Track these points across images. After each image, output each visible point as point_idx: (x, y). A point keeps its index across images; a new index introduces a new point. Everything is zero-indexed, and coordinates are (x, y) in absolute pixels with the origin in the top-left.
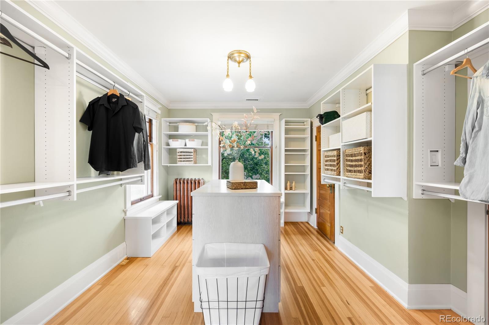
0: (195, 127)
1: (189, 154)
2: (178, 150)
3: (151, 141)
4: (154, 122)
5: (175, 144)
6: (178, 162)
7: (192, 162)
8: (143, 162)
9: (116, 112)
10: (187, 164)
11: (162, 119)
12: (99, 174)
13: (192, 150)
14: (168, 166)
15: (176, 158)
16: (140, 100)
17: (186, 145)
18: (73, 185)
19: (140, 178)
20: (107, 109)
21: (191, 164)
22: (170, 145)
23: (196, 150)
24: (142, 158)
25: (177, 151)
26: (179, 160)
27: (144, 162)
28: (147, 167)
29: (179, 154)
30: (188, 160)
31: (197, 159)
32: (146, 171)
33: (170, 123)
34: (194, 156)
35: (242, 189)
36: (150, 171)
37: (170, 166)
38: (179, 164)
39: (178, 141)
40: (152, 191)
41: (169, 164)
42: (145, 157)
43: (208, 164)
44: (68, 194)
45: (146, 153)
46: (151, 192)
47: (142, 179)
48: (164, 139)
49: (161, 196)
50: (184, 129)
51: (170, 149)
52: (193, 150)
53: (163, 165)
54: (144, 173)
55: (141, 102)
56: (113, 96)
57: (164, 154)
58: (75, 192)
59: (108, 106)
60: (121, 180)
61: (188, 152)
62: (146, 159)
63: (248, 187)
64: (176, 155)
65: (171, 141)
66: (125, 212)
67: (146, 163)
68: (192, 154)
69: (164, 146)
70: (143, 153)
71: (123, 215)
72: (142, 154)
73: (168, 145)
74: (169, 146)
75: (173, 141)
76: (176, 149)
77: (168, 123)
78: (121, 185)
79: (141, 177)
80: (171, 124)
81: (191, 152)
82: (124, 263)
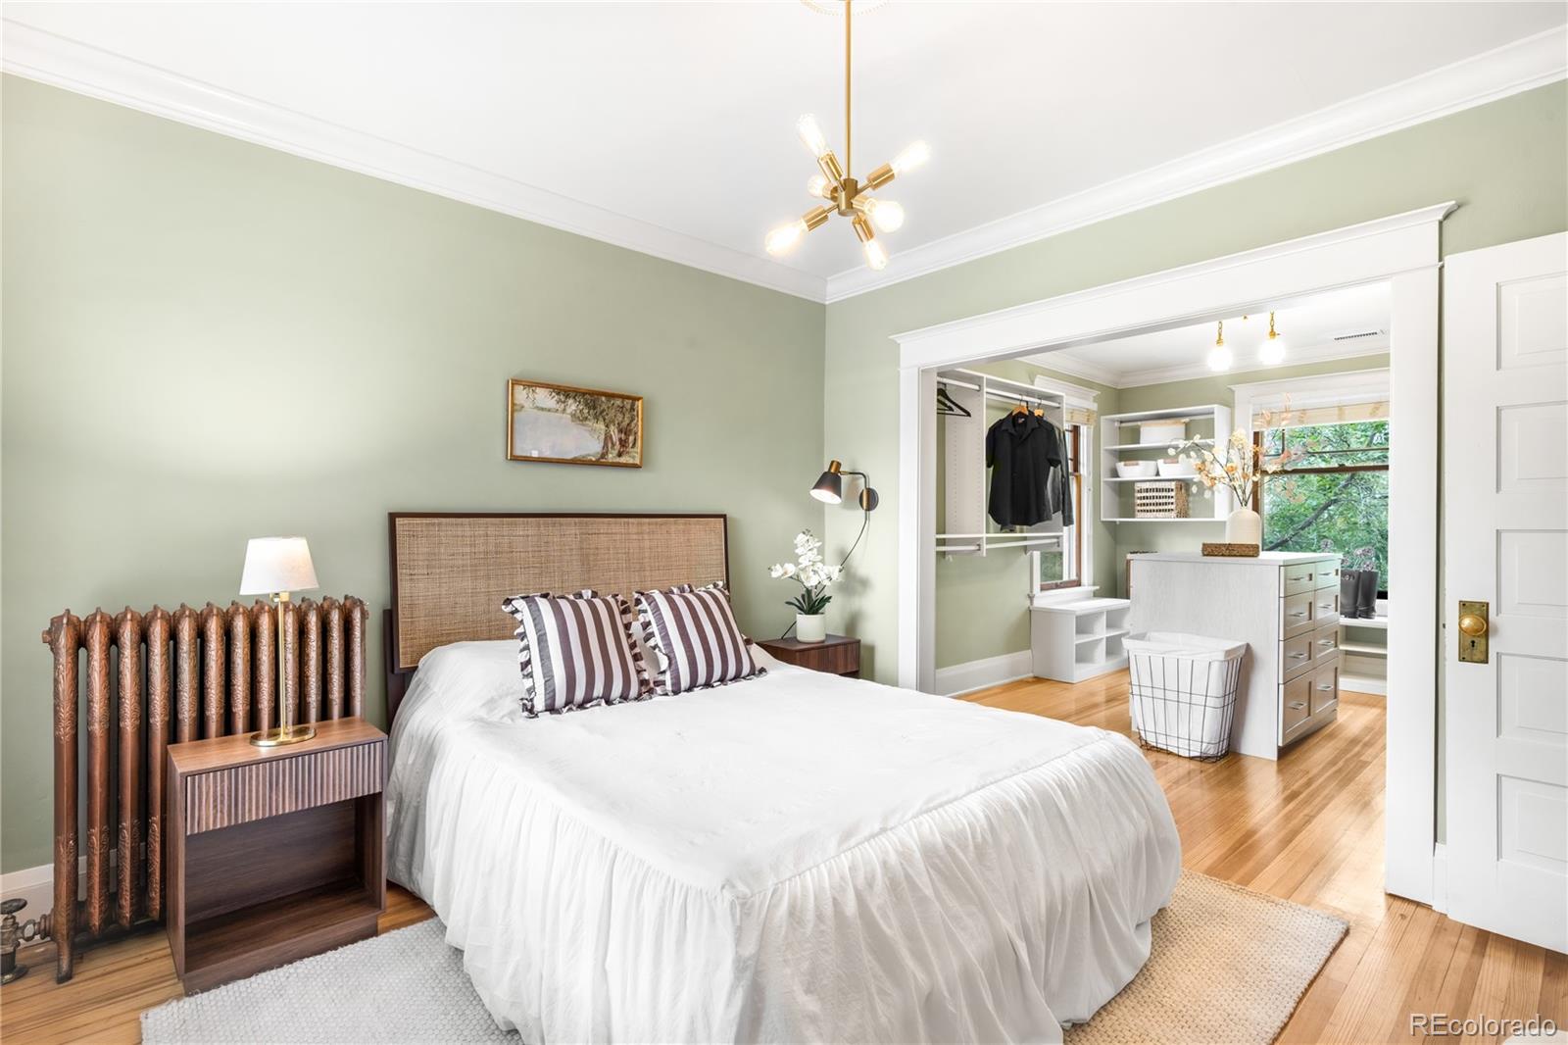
0: (1183, 427)
1: (1164, 494)
2: (1138, 486)
3: (1076, 469)
4: (1083, 430)
5: (1130, 472)
6: (1137, 513)
7: (1173, 514)
8: (1061, 512)
9: (1024, 437)
10: (1160, 518)
11: (1102, 418)
12: (1001, 529)
13: (1173, 485)
14: (1115, 522)
15: (1133, 505)
16: (1057, 405)
17: (1158, 474)
18: (982, 538)
19: (1055, 540)
20: (1011, 434)
21: (1171, 518)
22: (1120, 474)
23: (1184, 485)
24: (1058, 505)
25: (1137, 489)
26: (1139, 508)
27: (1063, 512)
28: (1067, 521)
29: (1139, 495)
30: (1161, 507)
31: (1190, 505)
32: (1065, 528)
33: (1121, 422)
34: (1177, 499)
35: (1223, 555)
36: (1074, 527)
37: (1121, 522)
38: (1140, 518)
39: (1137, 464)
40: (1079, 574)
41: (1121, 517)
42: (1063, 504)
43: (1213, 517)
44: (977, 548)
45: (1066, 497)
46: (1077, 575)
47: (1058, 542)
48: (1105, 462)
49: (1098, 587)
50: (1153, 435)
51: (1121, 483)
52: (1174, 483)
53: (1103, 519)
54: (1062, 531)
55: (1059, 408)
56: (1020, 415)
57: (1106, 495)
58: (985, 547)
59: (1013, 431)
60: (1025, 539)
61: (1163, 490)
62: (1066, 506)
63: (1235, 553)
64: (1134, 496)
65: (1121, 466)
66: (1031, 598)
67: (1066, 514)
68: (1173, 494)
69: (1105, 478)
70: (1061, 497)
71: (1028, 602)
72: (1059, 498)
73: (1115, 473)
74: (1118, 476)
75: (1125, 465)
76: (1133, 483)
77: (1117, 424)
78: (1025, 549)
79: (1058, 537)
80: (1124, 425)
81: (1169, 490)
82: (1030, 680)
